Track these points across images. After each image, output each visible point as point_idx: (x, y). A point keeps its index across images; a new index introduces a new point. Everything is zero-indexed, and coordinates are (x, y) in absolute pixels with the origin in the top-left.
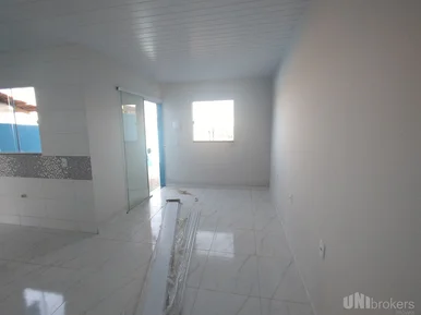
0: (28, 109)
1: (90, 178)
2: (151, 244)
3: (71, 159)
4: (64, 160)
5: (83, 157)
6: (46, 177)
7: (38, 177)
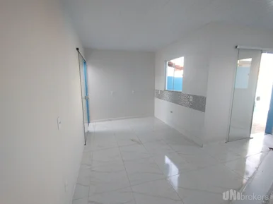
0: (180, 68)
1: (204, 111)
2: (243, 178)
3: (195, 97)
4: (191, 97)
5: (201, 97)
6: (181, 105)
7: (178, 104)
